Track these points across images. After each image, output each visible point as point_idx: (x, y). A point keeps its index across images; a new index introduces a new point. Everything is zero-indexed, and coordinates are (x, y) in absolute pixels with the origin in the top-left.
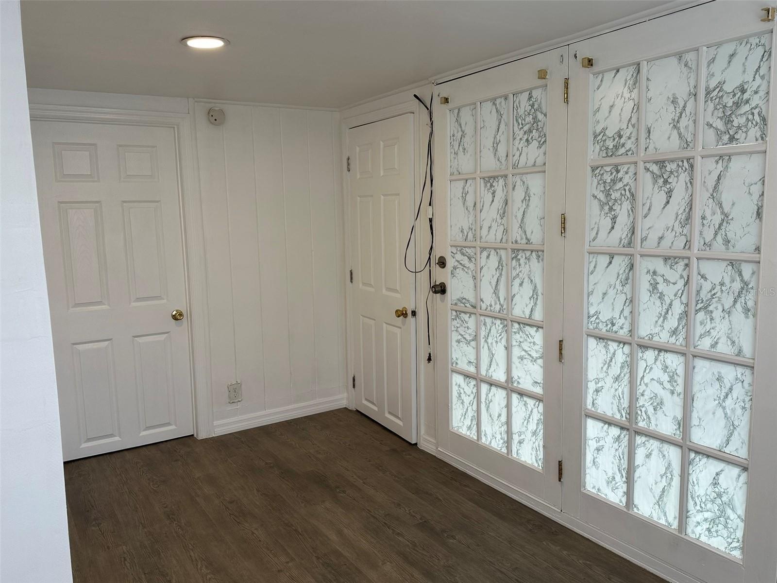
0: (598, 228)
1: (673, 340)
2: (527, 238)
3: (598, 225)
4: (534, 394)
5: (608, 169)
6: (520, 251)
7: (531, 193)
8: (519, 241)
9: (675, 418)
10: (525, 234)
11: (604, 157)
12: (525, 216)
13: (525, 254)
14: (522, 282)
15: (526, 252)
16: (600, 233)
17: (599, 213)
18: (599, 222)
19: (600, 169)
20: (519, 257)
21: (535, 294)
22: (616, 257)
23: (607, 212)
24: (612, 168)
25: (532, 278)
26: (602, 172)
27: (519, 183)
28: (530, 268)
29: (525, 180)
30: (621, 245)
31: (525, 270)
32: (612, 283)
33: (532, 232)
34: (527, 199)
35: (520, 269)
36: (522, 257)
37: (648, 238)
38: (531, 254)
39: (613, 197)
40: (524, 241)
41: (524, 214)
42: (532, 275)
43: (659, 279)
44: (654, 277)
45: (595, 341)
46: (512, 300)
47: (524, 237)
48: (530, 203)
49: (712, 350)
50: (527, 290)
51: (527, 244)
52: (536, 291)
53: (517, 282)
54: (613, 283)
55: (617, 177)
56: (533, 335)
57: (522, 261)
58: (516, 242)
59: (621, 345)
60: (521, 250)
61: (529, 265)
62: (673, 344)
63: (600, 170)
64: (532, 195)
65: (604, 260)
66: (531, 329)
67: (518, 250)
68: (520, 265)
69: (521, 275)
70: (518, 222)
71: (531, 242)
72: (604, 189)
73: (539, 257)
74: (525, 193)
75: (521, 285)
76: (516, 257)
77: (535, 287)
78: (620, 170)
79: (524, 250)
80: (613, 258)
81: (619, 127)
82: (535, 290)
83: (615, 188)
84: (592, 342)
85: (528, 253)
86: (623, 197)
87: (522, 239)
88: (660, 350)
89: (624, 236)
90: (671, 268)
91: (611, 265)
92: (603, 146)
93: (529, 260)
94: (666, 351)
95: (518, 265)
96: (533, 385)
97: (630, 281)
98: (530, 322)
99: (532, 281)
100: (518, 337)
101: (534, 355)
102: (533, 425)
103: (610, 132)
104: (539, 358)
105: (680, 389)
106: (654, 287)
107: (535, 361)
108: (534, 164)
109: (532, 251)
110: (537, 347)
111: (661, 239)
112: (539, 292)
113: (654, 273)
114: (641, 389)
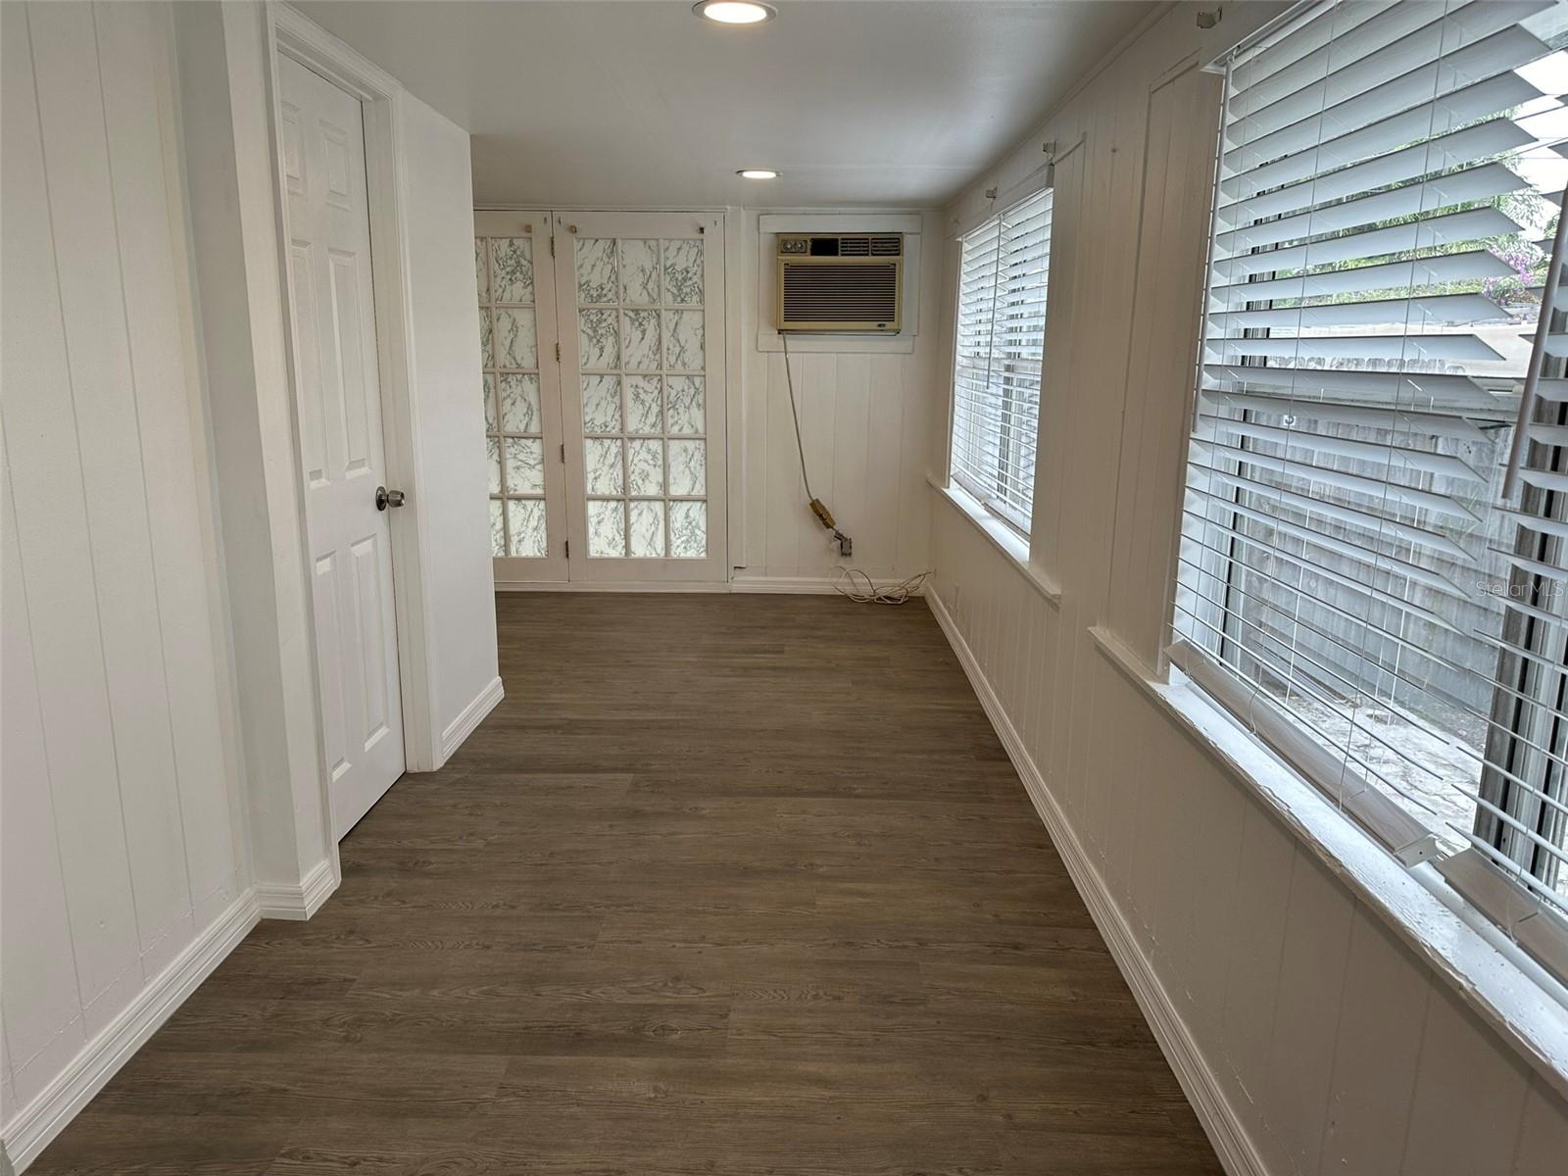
0: (587, 355)
1: (653, 431)
2: (517, 363)
3: (587, 353)
4: (534, 495)
5: (594, 311)
6: (510, 375)
7: (519, 324)
8: (508, 366)
9: (658, 482)
10: (515, 360)
11: (590, 303)
12: (513, 343)
13: (516, 377)
14: (515, 401)
15: (516, 375)
16: (591, 359)
17: (588, 344)
18: (588, 351)
20: (509, 380)
21: (529, 410)
22: (605, 377)
23: (596, 343)
24: (597, 311)
25: (527, 398)
26: (589, 314)
27: (504, 315)
28: (523, 389)
29: (510, 313)
30: (609, 367)
31: (517, 391)
33: (523, 358)
34: (515, 329)
35: (512, 390)
37: (630, 362)
38: (523, 377)
39: (600, 333)
40: (514, 366)
42: (525, 395)
43: (640, 391)
44: (637, 389)
45: (591, 441)
46: (504, 419)
47: (514, 362)
48: (519, 333)
49: (680, 433)
50: (521, 408)
51: (517, 368)
52: (531, 408)
53: (509, 401)
54: (604, 396)
55: (602, 318)
56: (530, 446)
57: (513, 383)
58: (505, 366)
59: (614, 441)
60: (511, 373)
61: (522, 387)
62: (653, 433)
63: (587, 312)
64: (520, 326)
65: (595, 379)
66: (528, 441)
67: (508, 374)
68: (510, 387)
69: (512, 395)
70: (506, 349)
71: (521, 367)
72: (590, 326)
73: (533, 379)
74: (513, 324)
75: (513, 404)
76: (506, 380)
77: (530, 405)
78: (604, 313)
79: (514, 374)
80: (603, 377)
81: (601, 282)
82: (529, 407)
83: (601, 326)
84: (589, 443)
85: (520, 376)
86: (608, 333)
87: (511, 364)
88: (644, 439)
89: (611, 361)
90: (648, 382)
91: (601, 383)
92: (588, 294)
93: (521, 382)
94: (649, 439)
95: (508, 387)
96: (532, 489)
97: (618, 393)
98: (525, 435)
99: (525, 400)
100: (512, 450)
101: (532, 462)
102: (533, 523)
103: (594, 285)
104: (538, 464)
105: (660, 462)
106: (637, 396)
107: (533, 467)
108: (521, 301)
109: (524, 374)
110: (535, 456)
111: (640, 363)
112: (534, 409)
113: (637, 386)
114: (631, 469)
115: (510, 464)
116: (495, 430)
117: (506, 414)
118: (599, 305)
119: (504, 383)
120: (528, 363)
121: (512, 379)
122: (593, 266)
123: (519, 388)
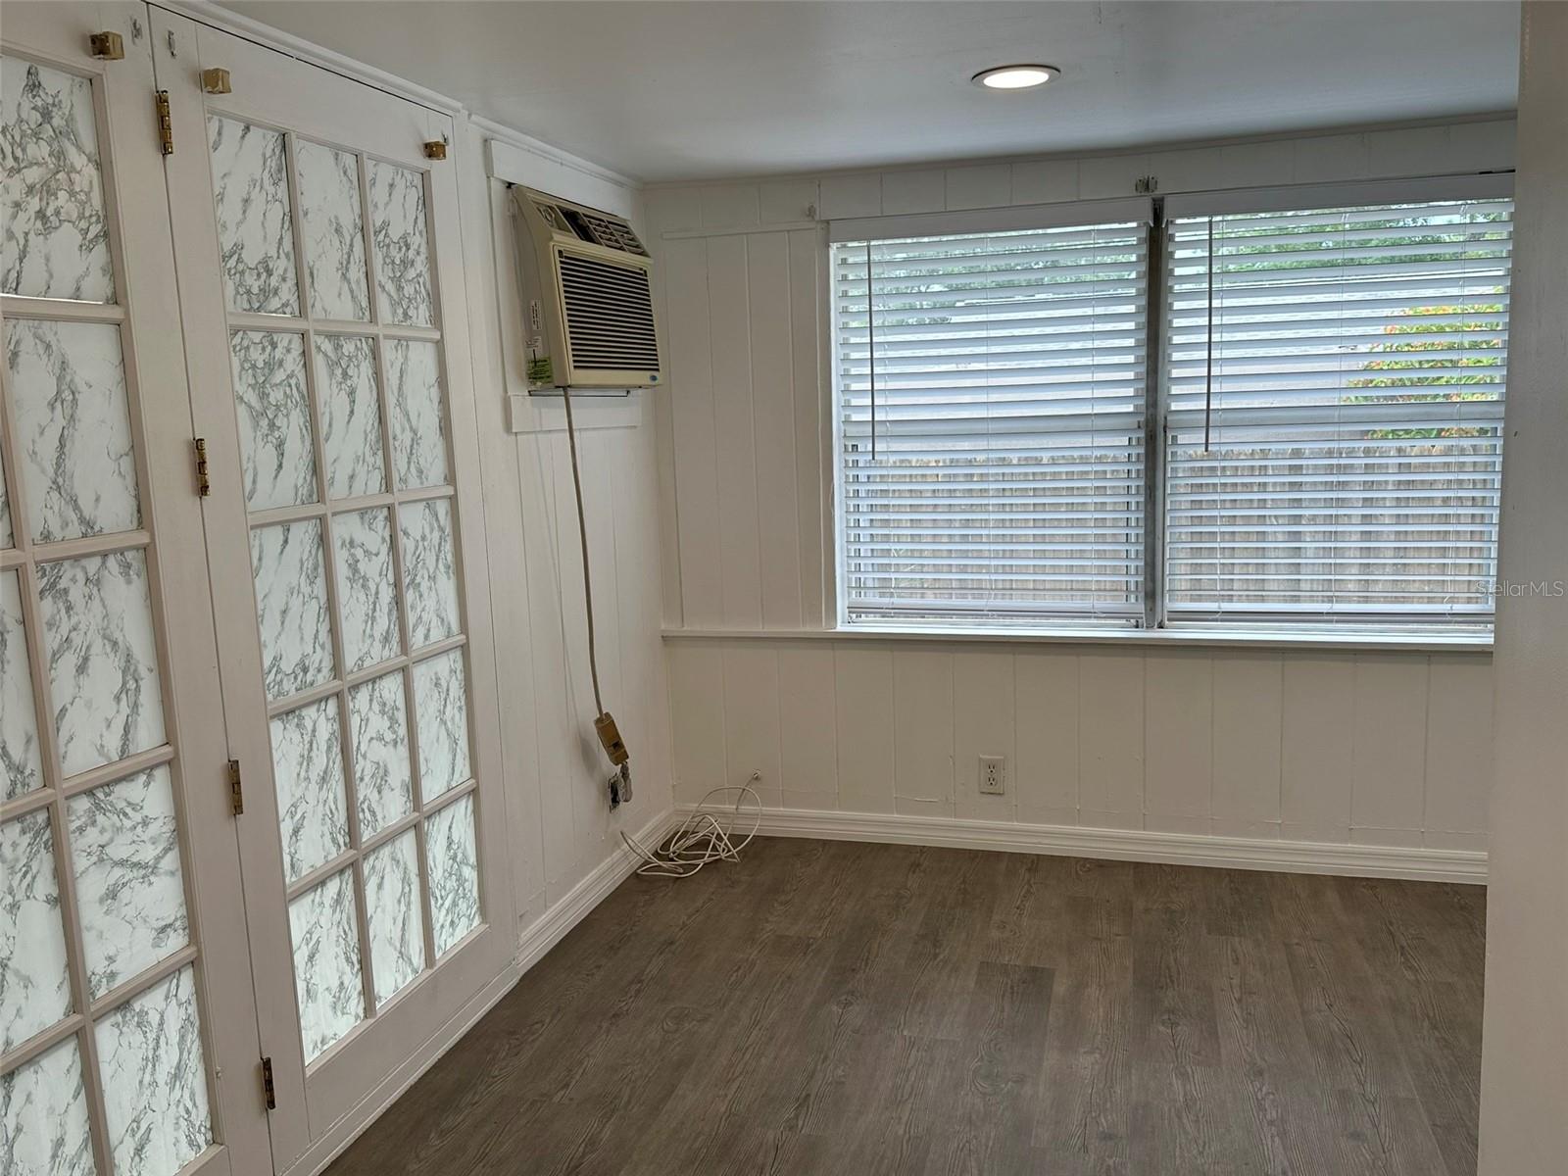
0: (255, 469)
1: (386, 653)
2: (82, 520)
3: (254, 462)
4: (168, 964)
5: (257, 337)
6: (67, 564)
7: (77, 379)
8: (58, 534)
9: (403, 781)
10: (76, 507)
11: (245, 310)
12: (66, 450)
13: (84, 569)
14: (86, 659)
15: (84, 562)
16: (259, 479)
17: (252, 435)
18: (255, 456)
19: (240, 334)
20: (63, 584)
21: (129, 677)
22: (294, 527)
23: (266, 432)
24: (264, 337)
25: (117, 635)
26: (245, 343)
27: (28, 345)
28: (104, 606)
29: (50, 338)
30: (299, 500)
31: (89, 618)
32: (294, 585)
33: (97, 500)
34: (65, 397)
35: (74, 620)
36: (74, 580)
37: (336, 479)
38: (104, 563)
39: (272, 400)
40: (75, 529)
41: (62, 445)
42: (112, 627)
43: (359, 553)
44: (352, 550)
45: (280, 722)
46: (58, 730)
47: (73, 516)
48: (78, 412)
49: (427, 643)
50: (106, 672)
51: (84, 536)
52: (132, 670)
53: (69, 661)
54: (295, 583)
55: (274, 358)
56: (138, 801)
57: (76, 594)
58: (47, 537)
59: (323, 704)
60: (68, 558)
61: (102, 600)
62: (388, 659)
63: (242, 339)
64: (82, 387)
65: (274, 536)
66: (132, 785)
67: (58, 562)
68: (69, 608)
69: (77, 639)
70: (43, 471)
71: (97, 528)
72: (254, 382)
73: (129, 566)
74: (58, 379)
75: (82, 669)
76: (53, 585)
77: (129, 657)
78: (277, 343)
79: (77, 558)
80: (288, 530)
81: (263, 252)
82: (128, 668)
83: (273, 382)
85: (93, 565)
86: (289, 400)
87: (65, 524)
88: (374, 681)
89: (300, 481)
90: (370, 528)
91: (288, 547)
92: (241, 284)
93: (98, 583)
94: (380, 677)
95: (63, 611)
96: (156, 945)
97: (321, 570)
98: (128, 765)
99: (115, 644)
100: (92, 836)
101: (148, 854)
102: (169, 1058)
103: (251, 257)
104: (166, 850)
105: (402, 731)
106: (354, 567)
107: (154, 870)
108: (77, 294)
109: (105, 555)
110: (154, 829)
111: (352, 477)
112: (143, 671)
113: (352, 543)
114: (358, 768)
115: (90, 888)
116: (36, 782)
117: (64, 710)
118: (263, 320)
119: (48, 601)
120: (114, 510)
121: (71, 578)
122: (246, 201)
123: (96, 603)
